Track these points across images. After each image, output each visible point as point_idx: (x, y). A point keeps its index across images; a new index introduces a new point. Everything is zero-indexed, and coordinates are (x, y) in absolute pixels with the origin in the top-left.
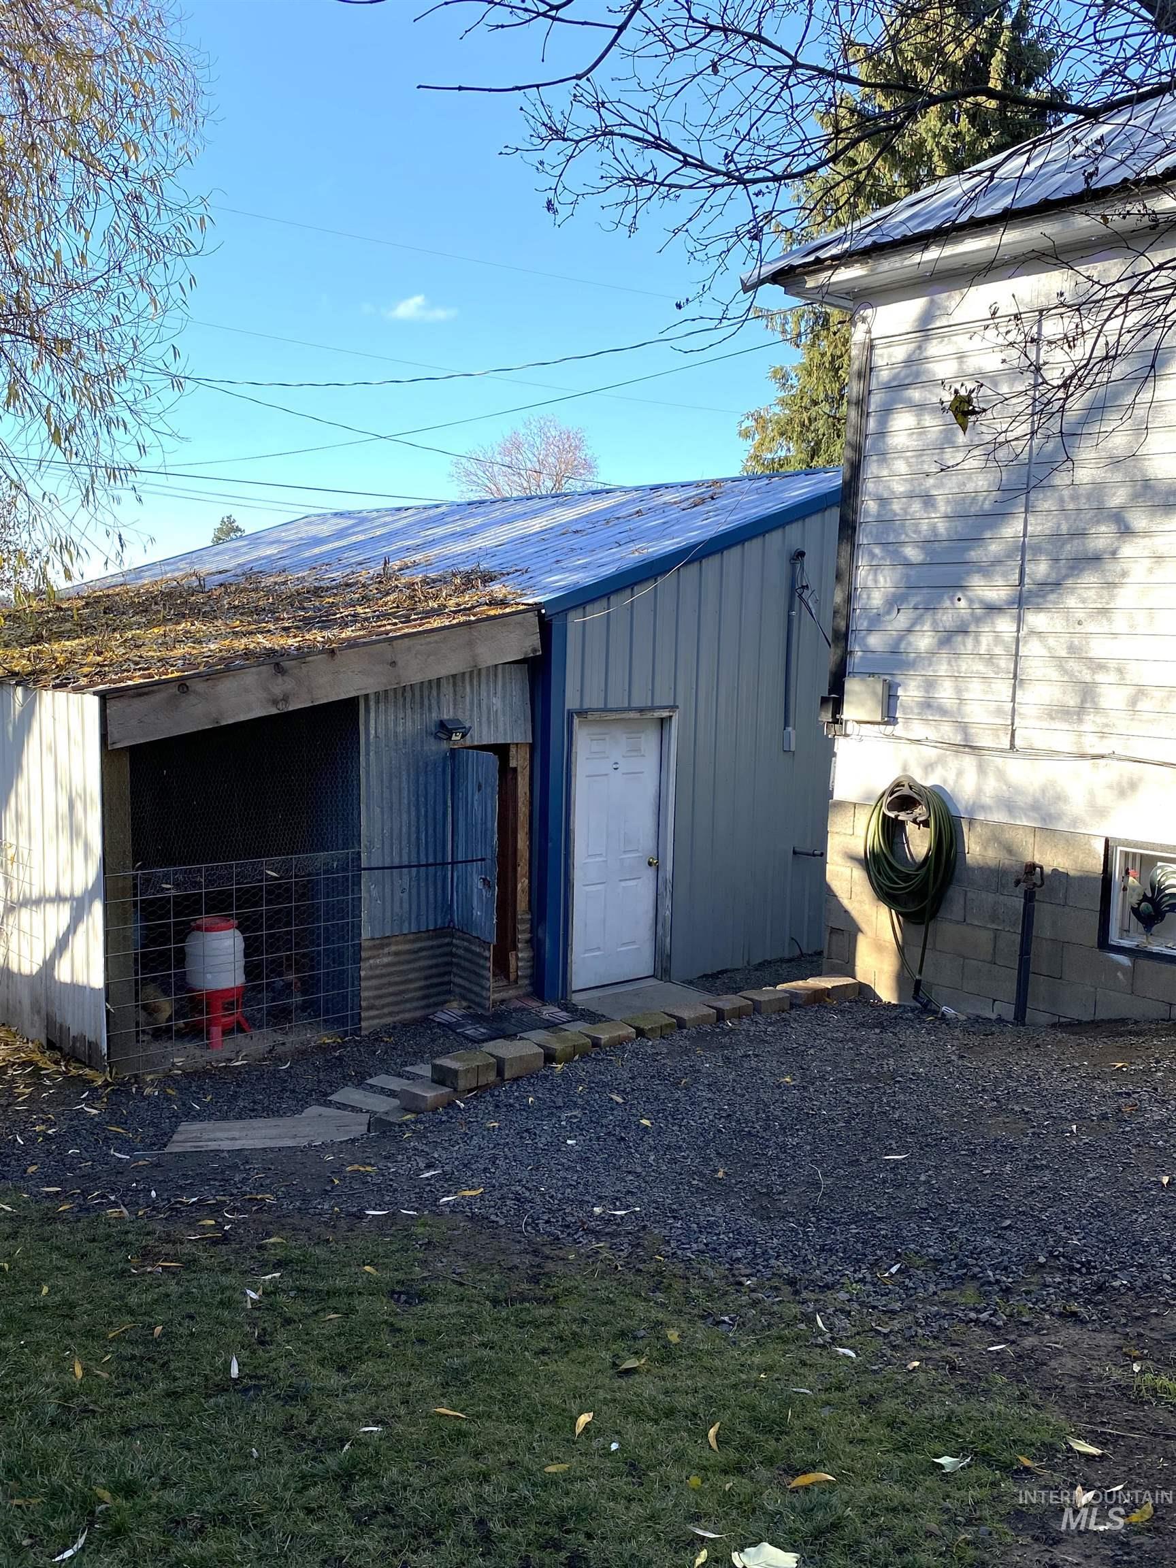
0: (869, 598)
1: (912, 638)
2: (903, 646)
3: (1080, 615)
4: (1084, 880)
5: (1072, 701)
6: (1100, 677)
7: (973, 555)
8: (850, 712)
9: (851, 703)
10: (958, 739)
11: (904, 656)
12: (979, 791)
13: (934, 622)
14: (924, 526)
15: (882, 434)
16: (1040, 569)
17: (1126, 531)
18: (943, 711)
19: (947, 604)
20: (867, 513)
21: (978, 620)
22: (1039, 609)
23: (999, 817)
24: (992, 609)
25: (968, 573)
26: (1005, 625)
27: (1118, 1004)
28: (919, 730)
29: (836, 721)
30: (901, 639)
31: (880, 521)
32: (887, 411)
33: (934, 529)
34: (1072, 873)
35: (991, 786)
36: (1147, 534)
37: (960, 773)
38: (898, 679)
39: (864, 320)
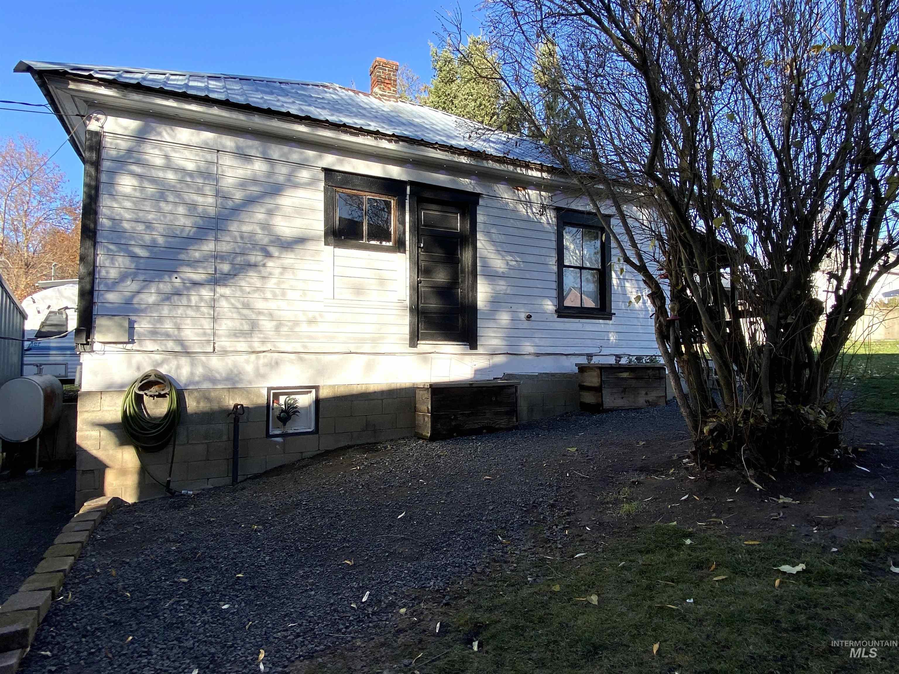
0: (107, 272)
1: (142, 296)
2: (135, 301)
3: (248, 289)
4: (257, 408)
5: (246, 327)
6: (261, 318)
7: (182, 256)
8: (98, 337)
9: (100, 332)
10: (178, 349)
11: (136, 306)
12: (192, 374)
13: (158, 288)
14: (147, 238)
15: (112, 184)
16: (226, 267)
17: (268, 255)
18: (168, 335)
19: (167, 279)
20: (102, 225)
21: (188, 289)
22: (225, 285)
23: (206, 385)
24: (196, 284)
25: (182, 265)
26: (206, 293)
27: (278, 460)
28: (150, 346)
29: (88, 343)
30: (133, 297)
31: (113, 230)
32: (113, 173)
33: (154, 241)
34: (250, 406)
35: (200, 371)
36: (279, 258)
37: (178, 367)
38: (133, 318)
39: (98, 120)
